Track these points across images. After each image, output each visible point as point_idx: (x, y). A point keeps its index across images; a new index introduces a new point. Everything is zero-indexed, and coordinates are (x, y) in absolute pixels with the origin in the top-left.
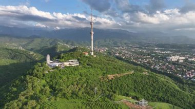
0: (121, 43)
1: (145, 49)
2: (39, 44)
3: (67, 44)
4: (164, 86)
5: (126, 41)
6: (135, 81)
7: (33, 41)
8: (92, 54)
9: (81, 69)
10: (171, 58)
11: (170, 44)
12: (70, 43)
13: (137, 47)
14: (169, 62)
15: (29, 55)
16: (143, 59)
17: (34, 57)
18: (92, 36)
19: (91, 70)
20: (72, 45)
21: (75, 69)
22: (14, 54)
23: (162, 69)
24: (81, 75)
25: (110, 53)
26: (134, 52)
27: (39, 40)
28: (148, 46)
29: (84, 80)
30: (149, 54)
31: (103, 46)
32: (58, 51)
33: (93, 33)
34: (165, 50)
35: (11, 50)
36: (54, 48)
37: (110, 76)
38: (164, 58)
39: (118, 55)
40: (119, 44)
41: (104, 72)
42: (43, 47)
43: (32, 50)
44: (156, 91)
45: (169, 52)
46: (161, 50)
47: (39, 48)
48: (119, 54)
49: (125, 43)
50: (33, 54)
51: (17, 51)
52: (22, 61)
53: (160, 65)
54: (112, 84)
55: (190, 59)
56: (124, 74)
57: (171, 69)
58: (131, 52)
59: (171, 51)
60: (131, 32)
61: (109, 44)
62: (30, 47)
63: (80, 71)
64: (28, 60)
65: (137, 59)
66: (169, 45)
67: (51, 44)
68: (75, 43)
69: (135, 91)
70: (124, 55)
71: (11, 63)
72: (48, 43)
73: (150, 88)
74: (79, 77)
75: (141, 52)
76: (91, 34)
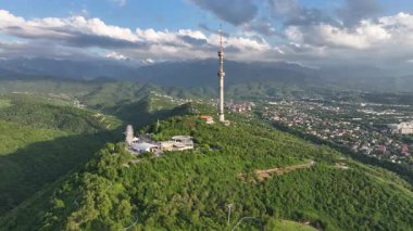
0: (284, 92)
1: (339, 105)
2: (113, 94)
3: (169, 94)
4: (385, 197)
5: (295, 88)
6: (318, 183)
7: (101, 88)
8: (222, 118)
9: (199, 158)
10: (399, 126)
11: (397, 93)
12: (175, 93)
13: (319, 102)
14: (395, 137)
15: (93, 118)
16: (334, 128)
17: (104, 122)
19: (219, 158)
20: (180, 96)
21: (186, 156)
22: (63, 117)
23: (379, 153)
24: (197, 171)
25: (260, 114)
26: (312, 112)
27: (113, 86)
28: (344, 99)
29: (204, 183)
30: (346, 118)
31: (243, 98)
32: (151, 110)
33: (223, 74)
34: (383, 109)
35: (58, 108)
37: (261, 174)
38: (382, 126)
39: (277, 118)
40: (279, 94)
41: (249, 163)
42: (122, 101)
43: (98, 107)
44: (366, 208)
45: (392, 112)
46: (376, 109)
47: (113, 104)
48: (281, 117)
49: (294, 93)
50: (100, 118)
51: (69, 111)
52: (80, 131)
53: (372, 144)
54: (265, 192)
56: (293, 168)
57: (399, 153)
58: (307, 111)
59: (399, 110)
61: (257, 94)
62: (94, 102)
63: (196, 162)
64: (92, 130)
65: (320, 128)
66: (394, 96)
67: (136, 95)
68: (186, 94)
69: (316, 207)
70: (291, 119)
71: (57, 136)
72: (131, 93)
73: (351, 201)
74: (194, 175)
75: (328, 112)
76: (219, 75)
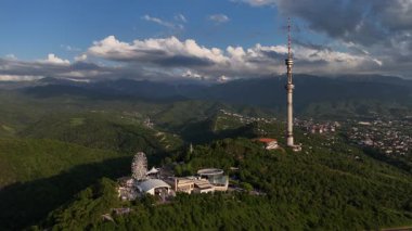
0: (379, 111)
2: (183, 113)
3: (239, 112)
5: (395, 105)
7: (172, 107)
12: (246, 112)
15: (154, 138)
17: (163, 143)
18: (290, 95)
20: (251, 115)
25: (346, 137)
31: (326, 117)
32: (216, 129)
36: (207, 124)
39: (369, 142)
40: (373, 112)
42: (189, 120)
48: (374, 140)
49: (393, 111)
50: (161, 137)
67: (206, 114)
70: (389, 144)
72: (202, 112)
76: (287, 88)
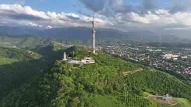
0: (113, 42)
1: (138, 48)
3: (61, 42)
5: (118, 40)
7: (26, 40)
10: (165, 56)
12: (64, 42)
13: (129, 46)
18: (94, 35)
20: (66, 43)
22: (11, 53)
25: (105, 52)
26: (128, 51)
27: (33, 39)
28: (140, 45)
30: (143, 53)
32: (55, 49)
34: (156, 49)
35: (8, 48)
38: (158, 56)
39: (113, 53)
42: (39, 46)
43: (27, 48)
45: (160, 50)
46: (153, 49)
47: (34, 47)
48: (115, 52)
49: (118, 42)
50: (31, 53)
51: (13, 50)
52: (21, 60)
55: (183, 57)
58: (125, 50)
59: (162, 49)
60: (122, 32)
61: (102, 43)
62: (24, 46)
64: (27, 59)
66: (159, 43)
67: (45, 43)
68: (69, 42)
70: (120, 53)
72: (42, 42)
75: (134, 50)
76: (92, 32)
